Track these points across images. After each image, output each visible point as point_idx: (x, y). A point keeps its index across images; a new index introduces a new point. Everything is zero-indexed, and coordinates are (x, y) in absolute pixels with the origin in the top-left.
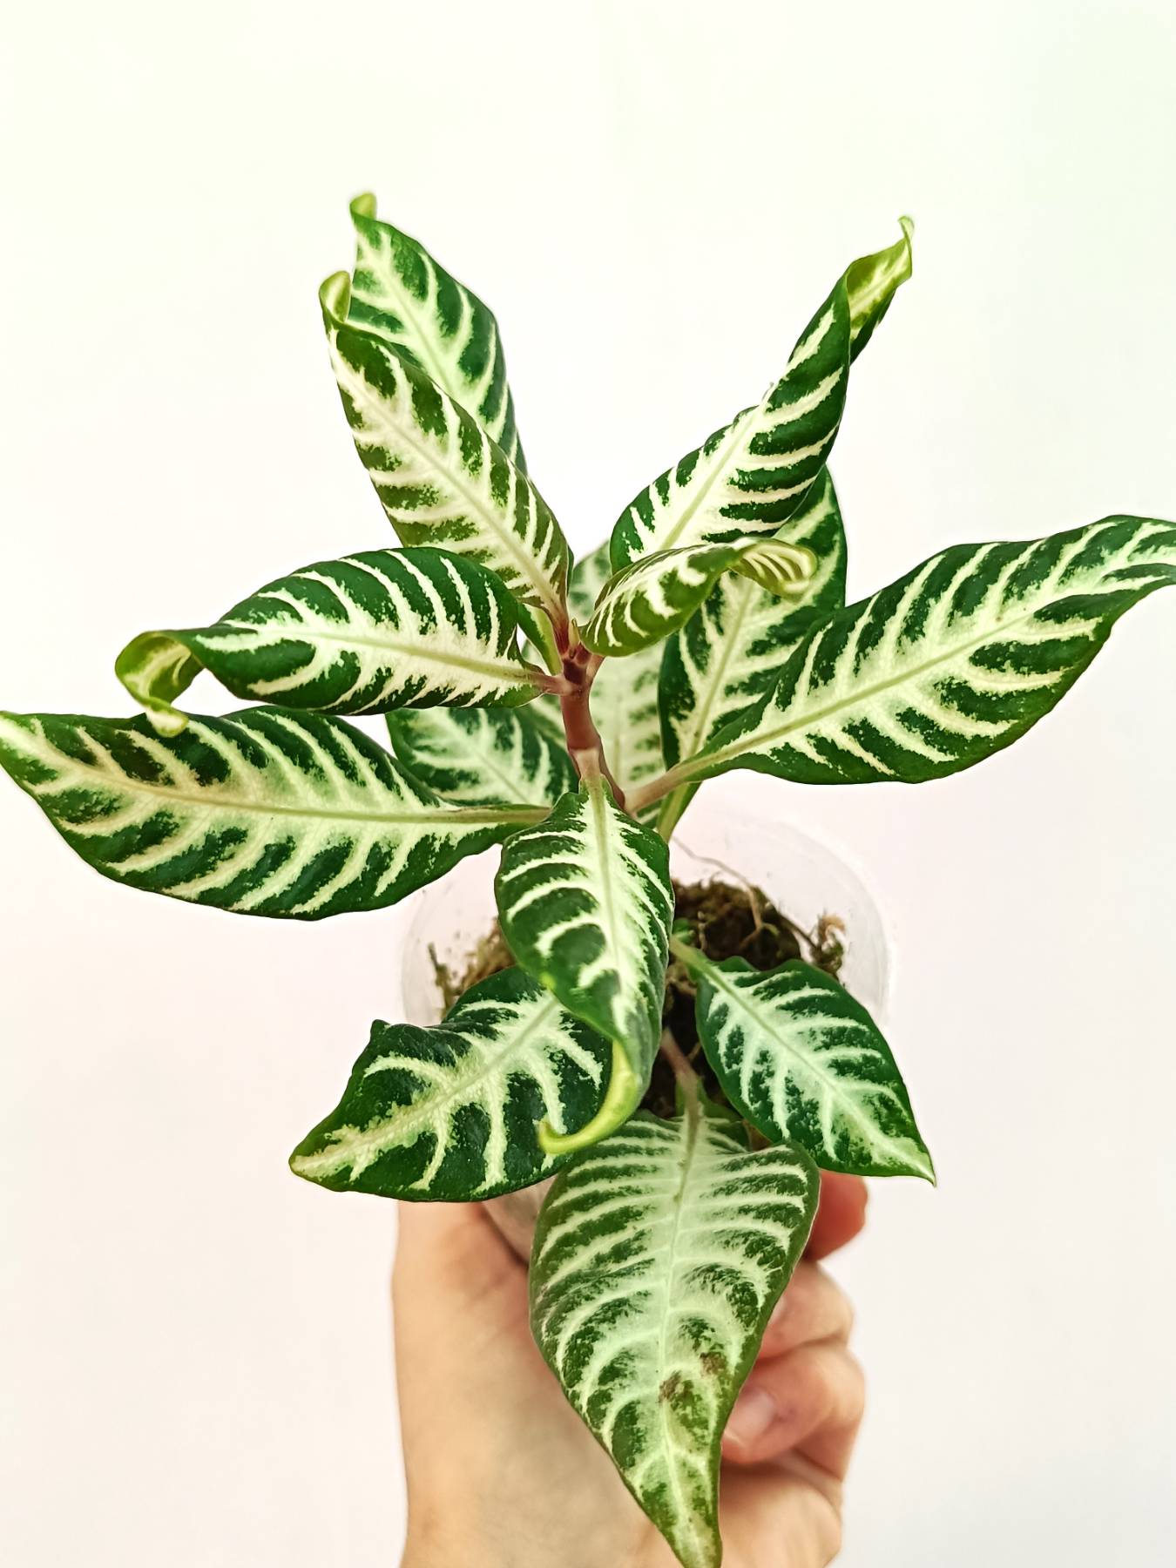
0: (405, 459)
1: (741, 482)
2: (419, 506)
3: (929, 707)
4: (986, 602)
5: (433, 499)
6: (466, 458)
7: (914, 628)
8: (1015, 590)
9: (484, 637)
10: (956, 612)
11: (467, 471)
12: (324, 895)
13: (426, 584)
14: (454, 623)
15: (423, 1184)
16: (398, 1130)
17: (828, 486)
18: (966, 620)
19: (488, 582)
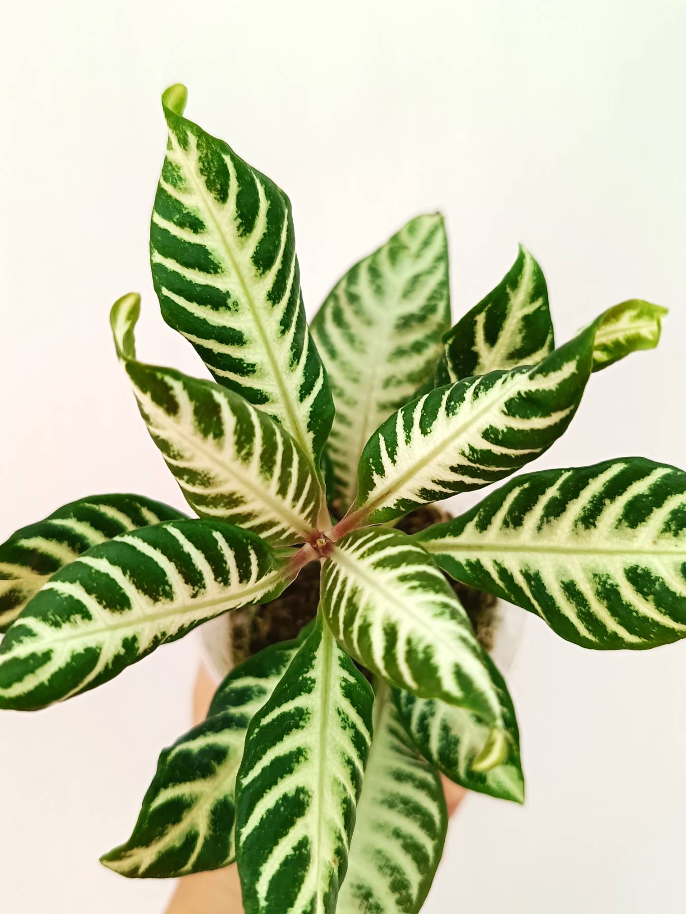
0: (187, 454)
1: (470, 457)
2: (197, 485)
3: (587, 589)
4: (649, 521)
5: (209, 484)
6: (239, 451)
7: (589, 519)
8: (673, 528)
9: (245, 581)
10: (623, 521)
11: (240, 461)
13: (199, 559)
14: (220, 582)
15: (189, 866)
16: (173, 836)
18: (630, 530)
19: (251, 545)
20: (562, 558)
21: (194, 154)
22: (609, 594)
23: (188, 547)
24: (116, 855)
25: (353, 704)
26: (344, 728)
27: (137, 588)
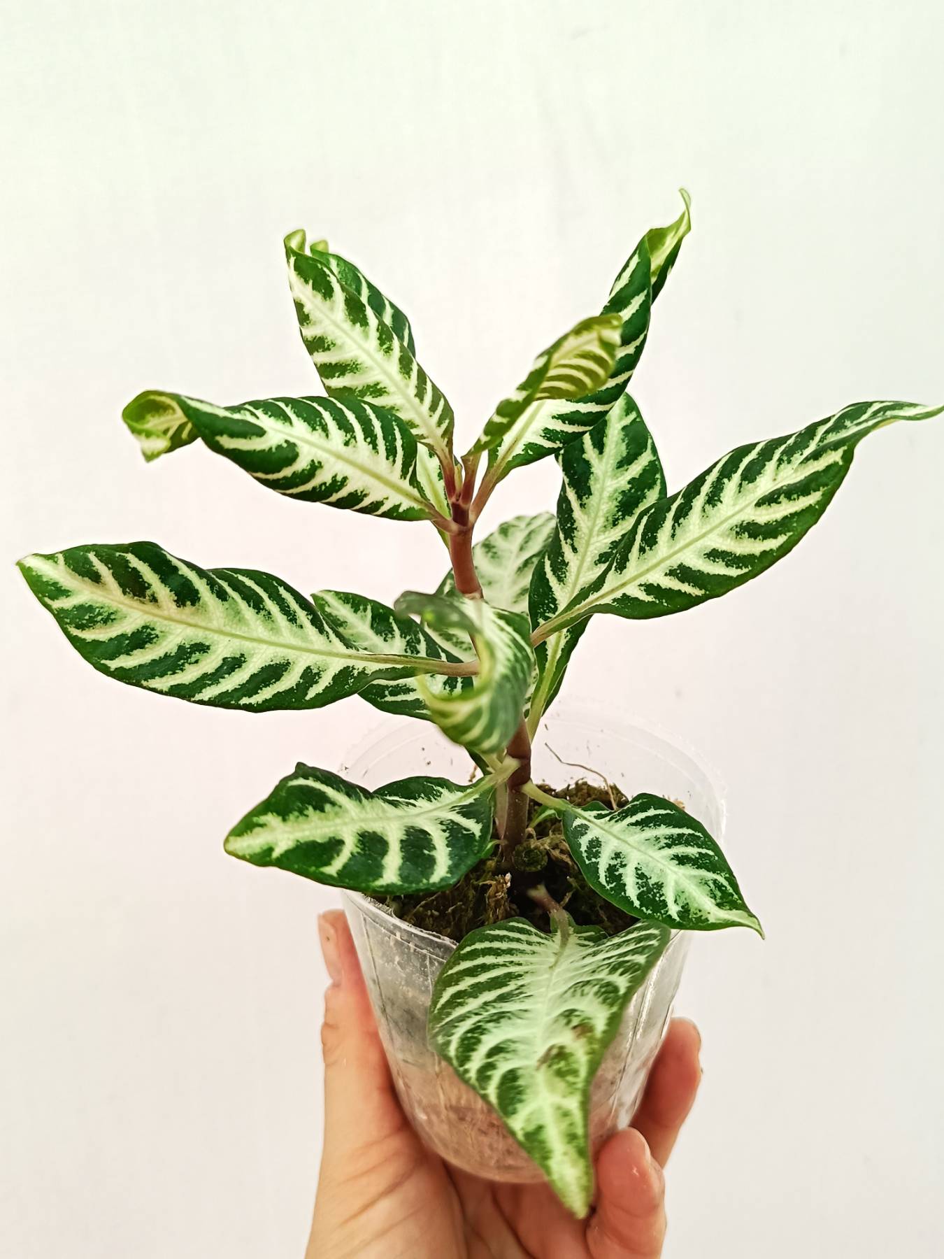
0: (338, 342)
2: (347, 375)
3: (728, 544)
4: (765, 472)
5: (357, 369)
6: (382, 344)
7: (713, 499)
8: (785, 458)
9: (391, 458)
10: (743, 483)
11: (382, 352)
13: (351, 417)
14: (369, 443)
15: (331, 871)
17: (650, 441)
18: (750, 485)
19: (395, 422)
22: (747, 530)
23: (339, 405)
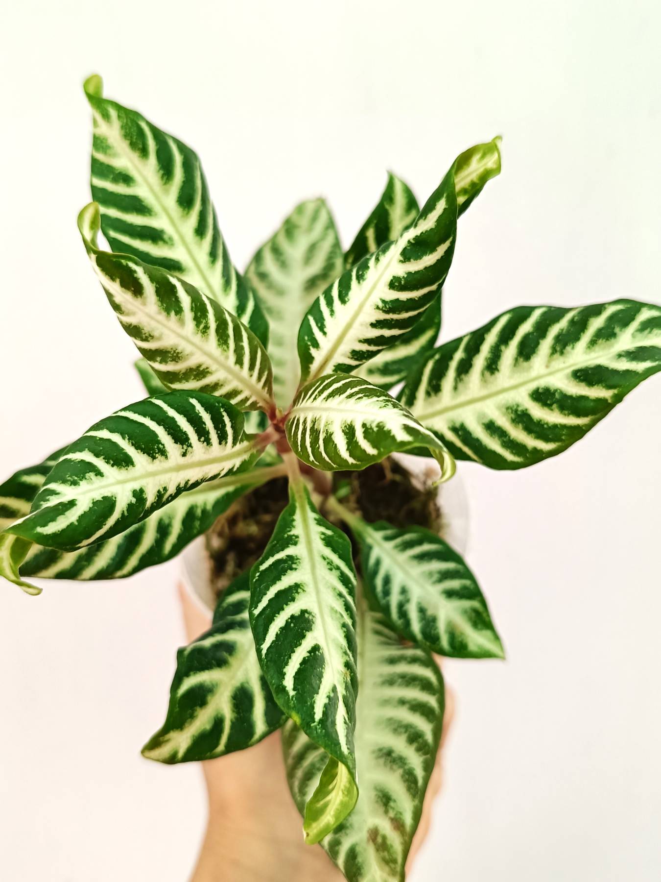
0: (156, 334)
1: (384, 309)
2: (169, 362)
3: (503, 422)
4: (539, 352)
5: (179, 358)
6: (198, 325)
7: (492, 366)
8: (558, 349)
9: (223, 443)
10: (519, 358)
11: (200, 334)
12: (133, 561)
14: (203, 442)
15: (221, 747)
16: (202, 721)
18: (525, 364)
19: (223, 408)
20: (478, 406)
21: (116, 123)
22: (522, 418)
23: (172, 413)
24: (155, 743)
25: (334, 551)
26: (331, 569)
27: (137, 449)
